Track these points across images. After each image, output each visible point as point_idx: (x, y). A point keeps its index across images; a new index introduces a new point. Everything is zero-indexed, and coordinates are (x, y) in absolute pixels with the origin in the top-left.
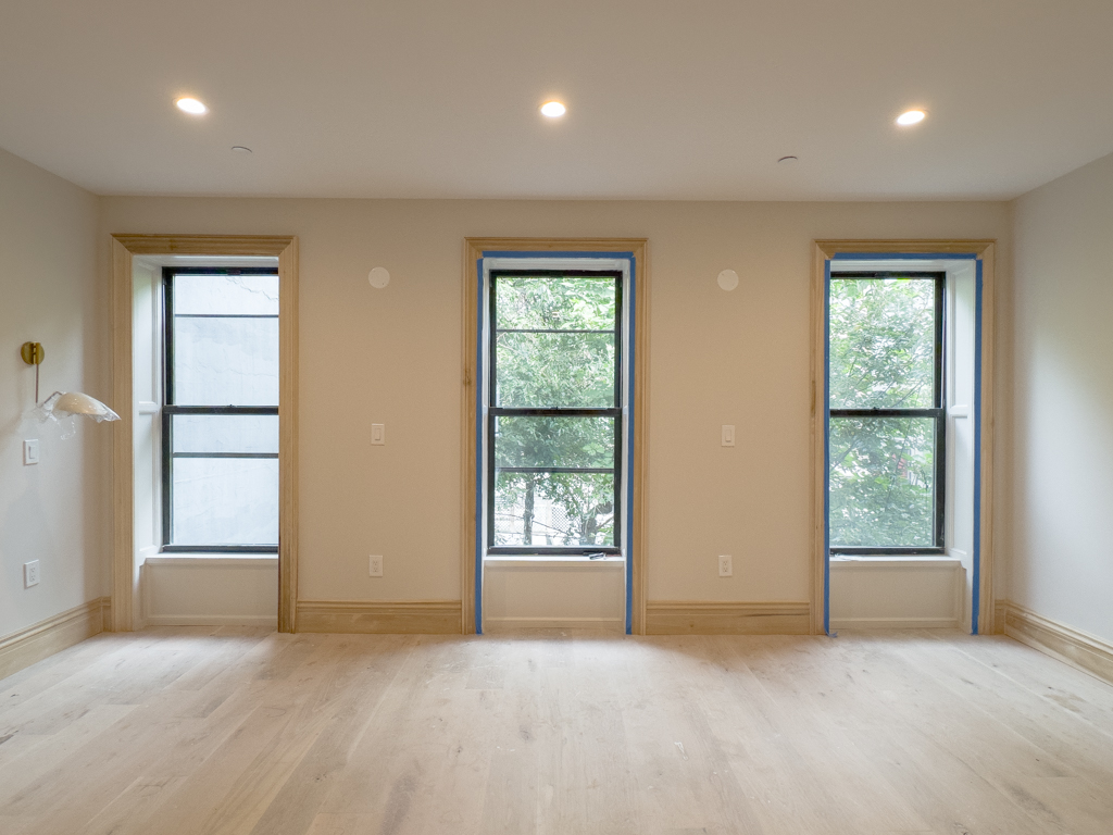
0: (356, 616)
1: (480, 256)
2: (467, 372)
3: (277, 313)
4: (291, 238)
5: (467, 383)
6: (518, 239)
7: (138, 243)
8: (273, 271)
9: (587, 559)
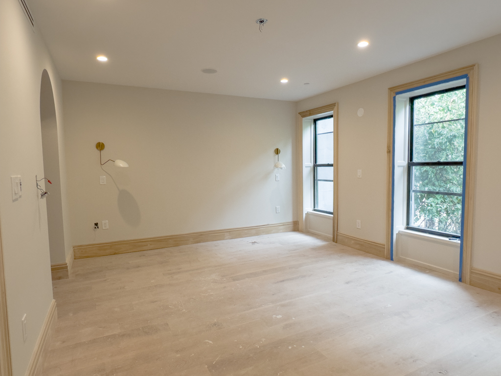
0: (353, 242)
1: (394, 95)
2: (388, 147)
3: (333, 131)
4: (335, 103)
5: (389, 152)
6: (410, 83)
7: (304, 114)
8: (331, 116)
9: (447, 239)
